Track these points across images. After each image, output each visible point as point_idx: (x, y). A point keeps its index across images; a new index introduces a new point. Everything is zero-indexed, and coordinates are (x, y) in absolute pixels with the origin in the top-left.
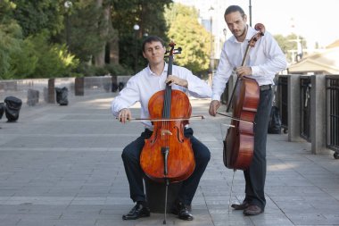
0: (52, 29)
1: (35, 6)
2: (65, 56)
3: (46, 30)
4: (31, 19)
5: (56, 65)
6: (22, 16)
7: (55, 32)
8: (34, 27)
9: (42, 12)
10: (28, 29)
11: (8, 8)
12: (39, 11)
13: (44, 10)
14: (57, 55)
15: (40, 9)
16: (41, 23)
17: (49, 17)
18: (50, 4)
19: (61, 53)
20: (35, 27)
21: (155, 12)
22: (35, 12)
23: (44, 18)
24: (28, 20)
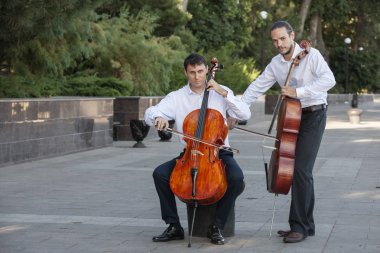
0: (239, 41)
1: (220, 17)
2: (250, 71)
3: (232, 43)
4: (215, 30)
5: (239, 81)
6: (205, 27)
7: (243, 45)
8: (218, 39)
9: (228, 23)
10: (212, 41)
11: (183, 19)
12: (224, 22)
13: (230, 21)
14: (241, 70)
15: (225, 19)
16: (226, 35)
17: (236, 28)
18: (237, 15)
19: (245, 67)
20: (220, 39)
21: (372, 24)
22: (220, 23)
23: (230, 30)
24: (212, 31)
